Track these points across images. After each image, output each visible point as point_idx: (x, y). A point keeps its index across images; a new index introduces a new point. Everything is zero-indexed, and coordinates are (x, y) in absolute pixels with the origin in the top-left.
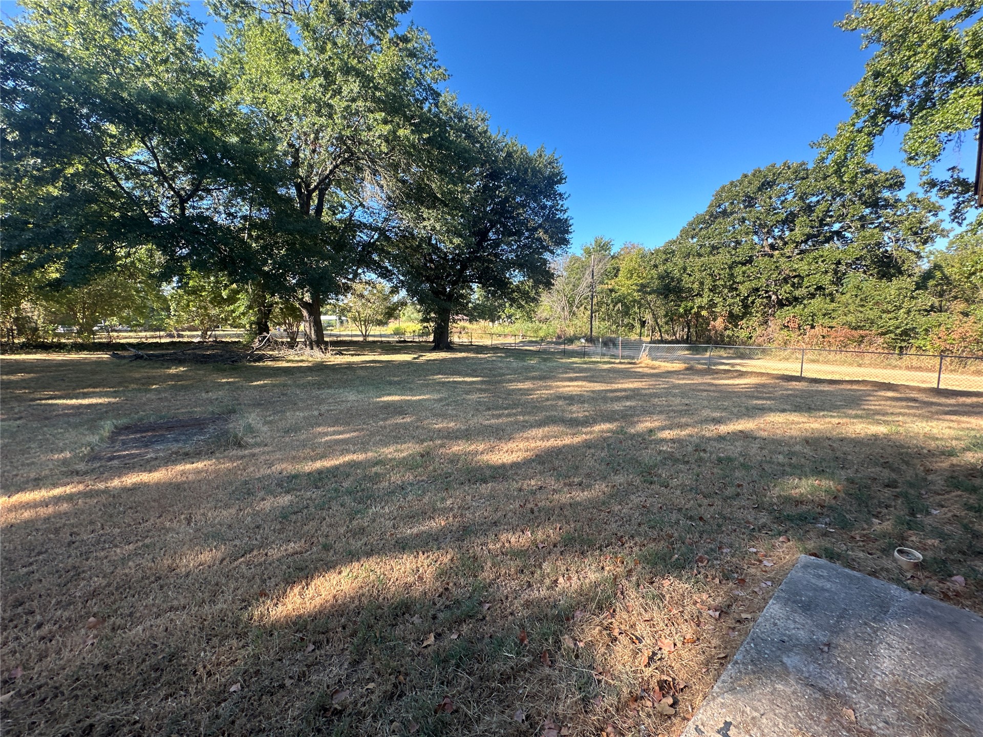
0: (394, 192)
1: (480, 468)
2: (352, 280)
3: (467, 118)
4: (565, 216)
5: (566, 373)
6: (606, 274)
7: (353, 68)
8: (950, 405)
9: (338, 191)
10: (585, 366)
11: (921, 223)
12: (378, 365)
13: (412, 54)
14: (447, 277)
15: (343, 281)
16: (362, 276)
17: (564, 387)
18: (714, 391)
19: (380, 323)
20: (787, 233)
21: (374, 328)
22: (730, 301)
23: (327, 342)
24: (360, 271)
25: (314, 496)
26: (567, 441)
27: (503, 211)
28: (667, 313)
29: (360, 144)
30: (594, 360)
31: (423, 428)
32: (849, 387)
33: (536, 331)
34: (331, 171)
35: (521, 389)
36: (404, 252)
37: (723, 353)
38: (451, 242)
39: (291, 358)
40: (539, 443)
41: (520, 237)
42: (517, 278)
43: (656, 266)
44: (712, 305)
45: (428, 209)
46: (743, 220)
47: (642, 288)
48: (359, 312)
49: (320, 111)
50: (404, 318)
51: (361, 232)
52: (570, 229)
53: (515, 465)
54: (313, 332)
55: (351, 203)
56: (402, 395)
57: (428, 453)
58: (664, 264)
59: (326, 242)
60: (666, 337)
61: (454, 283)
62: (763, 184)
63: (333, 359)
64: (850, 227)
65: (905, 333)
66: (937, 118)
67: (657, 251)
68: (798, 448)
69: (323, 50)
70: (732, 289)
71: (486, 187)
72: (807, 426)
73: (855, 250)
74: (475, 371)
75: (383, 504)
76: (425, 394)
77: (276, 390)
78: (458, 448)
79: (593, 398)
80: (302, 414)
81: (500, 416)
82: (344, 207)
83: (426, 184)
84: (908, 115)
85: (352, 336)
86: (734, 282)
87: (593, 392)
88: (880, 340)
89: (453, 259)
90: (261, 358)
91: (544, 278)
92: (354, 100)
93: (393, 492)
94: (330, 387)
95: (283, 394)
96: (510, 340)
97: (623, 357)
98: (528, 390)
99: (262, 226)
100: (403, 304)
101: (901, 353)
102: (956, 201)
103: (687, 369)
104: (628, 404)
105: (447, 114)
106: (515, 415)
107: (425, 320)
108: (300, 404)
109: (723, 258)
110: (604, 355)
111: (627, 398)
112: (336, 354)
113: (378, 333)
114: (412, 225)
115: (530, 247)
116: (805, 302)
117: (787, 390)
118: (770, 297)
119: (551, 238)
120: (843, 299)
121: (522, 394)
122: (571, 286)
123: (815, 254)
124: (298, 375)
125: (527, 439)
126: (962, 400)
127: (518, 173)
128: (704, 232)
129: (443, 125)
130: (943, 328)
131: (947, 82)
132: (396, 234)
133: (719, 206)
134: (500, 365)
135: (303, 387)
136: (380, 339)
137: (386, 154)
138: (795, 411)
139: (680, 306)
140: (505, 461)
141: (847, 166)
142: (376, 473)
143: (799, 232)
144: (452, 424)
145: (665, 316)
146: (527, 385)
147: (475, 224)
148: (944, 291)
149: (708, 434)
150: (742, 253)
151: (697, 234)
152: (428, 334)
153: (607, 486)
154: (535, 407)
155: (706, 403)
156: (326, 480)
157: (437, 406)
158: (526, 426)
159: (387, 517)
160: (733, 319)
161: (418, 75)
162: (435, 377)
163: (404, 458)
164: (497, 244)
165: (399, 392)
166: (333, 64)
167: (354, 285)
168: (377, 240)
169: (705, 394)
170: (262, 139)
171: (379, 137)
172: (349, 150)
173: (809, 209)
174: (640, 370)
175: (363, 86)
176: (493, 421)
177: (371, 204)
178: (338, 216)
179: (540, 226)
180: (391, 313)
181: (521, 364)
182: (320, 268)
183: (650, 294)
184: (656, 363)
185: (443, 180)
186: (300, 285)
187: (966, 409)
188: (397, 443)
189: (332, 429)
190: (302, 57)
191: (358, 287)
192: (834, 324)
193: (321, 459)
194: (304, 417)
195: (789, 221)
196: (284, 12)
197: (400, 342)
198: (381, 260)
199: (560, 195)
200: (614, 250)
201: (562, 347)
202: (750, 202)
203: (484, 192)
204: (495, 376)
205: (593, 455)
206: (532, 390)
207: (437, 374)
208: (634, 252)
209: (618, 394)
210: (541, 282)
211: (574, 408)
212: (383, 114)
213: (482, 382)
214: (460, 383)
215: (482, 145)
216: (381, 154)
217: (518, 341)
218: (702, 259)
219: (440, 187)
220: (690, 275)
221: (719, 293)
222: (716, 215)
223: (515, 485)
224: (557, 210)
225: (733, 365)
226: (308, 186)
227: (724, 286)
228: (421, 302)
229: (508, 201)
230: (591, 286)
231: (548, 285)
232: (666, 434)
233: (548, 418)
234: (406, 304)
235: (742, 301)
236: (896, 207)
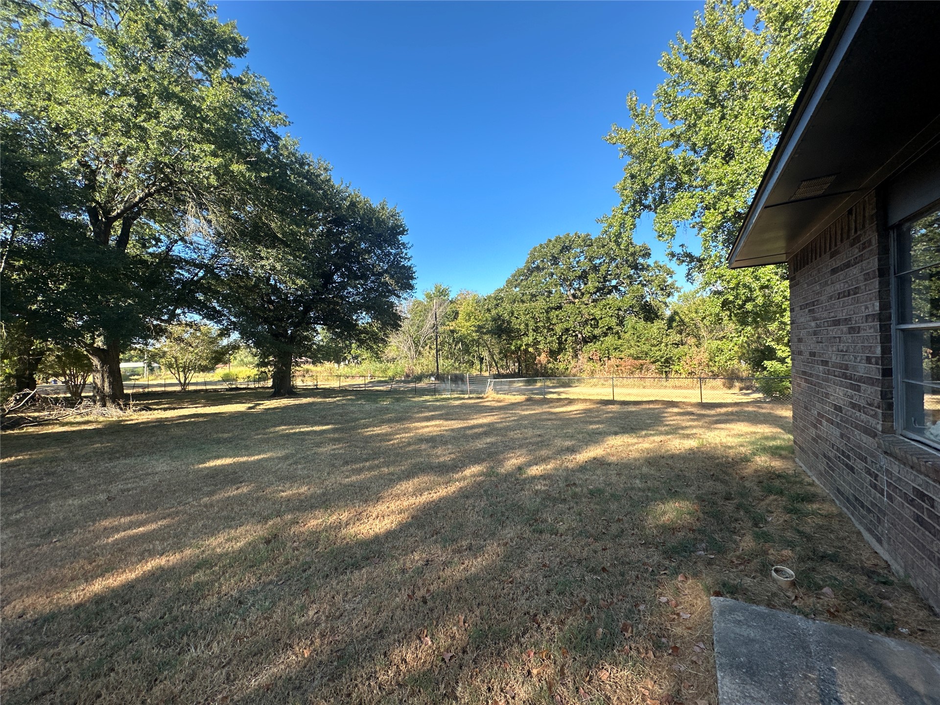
0: (223, 228)
1: (349, 547)
2: (168, 321)
3: (309, 165)
4: (409, 264)
5: (422, 412)
6: (446, 316)
7: (174, 95)
8: (713, 416)
9: (151, 223)
10: (438, 403)
11: (665, 282)
12: (201, 419)
13: (248, 95)
14: (288, 319)
15: (155, 323)
16: (182, 317)
17: (423, 427)
18: (555, 419)
19: (204, 369)
20: (582, 286)
21: (196, 374)
22: (549, 339)
23: (128, 395)
24: (178, 311)
25: (82, 651)
26: (442, 492)
27: (348, 255)
28: (501, 349)
29: (181, 174)
30: (444, 396)
31: (267, 499)
32: (647, 406)
33: (384, 371)
34: (141, 200)
35: (378, 435)
36: (237, 292)
37: (548, 383)
38: (294, 283)
39: (70, 419)
40: (412, 500)
41: (366, 281)
42: (364, 319)
43: (489, 310)
44: (536, 343)
45: (267, 248)
46: (552, 274)
47: (479, 329)
48: (176, 358)
49: (128, 132)
50: (236, 363)
51: (181, 268)
52: (415, 275)
53: (390, 535)
54: (106, 384)
55: (168, 237)
56: (235, 456)
57: (275, 536)
58: (496, 308)
59: (130, 278)
60: (502, 371)
61: (296, 325)
62: (563, 248)
63: (135, 416)
64: (623, 283)
65: (667, 361)
66: (671, 210)
67: (489, 297)
68: (645, 470)
69: (135, 69)
70: (550, 330)
71: (329, 230)
72: (640, 446)
73: (629, 300)
74: (324, 417)
75: (209, 638)
76: (264, 452)
77: (37, 469)
78: (315, 522)
79: (454, 438)
80: (77, 502)
81: (360, 471)
82: (158, 240)
83: (264, 224)
84: (653, 207)
85: (165, 385)
86: (551, 324)
87: (453, 430)
88: (653, 367)
89: (295, 301)
90: (17, 423)
91: (392, 321)
92: (176, 128)
93: (226, 612)
94: (128, 455)
95: (48, 474)
96: (360, 381)
97: (471, 392)
98: (386, 434)
99: (32, 254)
100: (235, 347)
101: (667, 377)
102: (687, 267)
103: (528, 400)
104: (488, 440)
105: (288, 157)
106: (378, 467)
107: (263, 364)
108: (77, 487)
109: (541, 304)
110: (452, 391)
111: (486, 434)
112: (140, 410)
113: (200, 380)
114: (247, 263)
115: (377, 291)
116: (602, 339)
117: (608, 413)
118: (576, 335)
119: (397, 282)
120: (627, 336)
121: (381, 441)
122: (415, 328)
123: (604, 302)
124: (79, 442)
125: (398, 496)
126: (719, 410)
127: (362, 222)
128: (524, 283)
129: (283, 167)
130: (688, 357)
131: (673, 188)
132: (227, 272)
133: (534, 263)
134: (352, 408)
135: (87, 458)
136: (204, 388)
137: (216, 188)
138: (624, 433)
139: (511, 344)
140: (377, 530)
141: (622, 238)
142: (197, 584)
143: (592, 285)
144: (303, 489)
145: (500, 353)
146: (384, 429)
147: (320, 266)
148: (682, 330)
149: (570, 466)
150: (554, 300)
151: (519, 284)
152: (265, 379)
153: (499, 545)
154: (396, 455)
155: (554, 432)
156: (109, 614)
157: (283, 465)
158: (393, 480)
159: (215, 663)
160: (553, 354)
161: (255, 116)
162: (278, 429)
163: (241, 550)
164: (343, 286)
165: (231, 453)
166: (148, 87)
167: (169, 328)
168: (202, 278)
169: (549, 423)
170: (37, 151)
171: (207, 169)
172: (167, 178)
173: (595, 269)
174: (488, 404)
175: (188, 115)
176: (354, 478)
177: (195, 239)
178: (151, 250)
179: (386, 271)
180: (219, 357)
181: (374, 406)
182: (121, 307)
183: (485, 334)
184: (502, 397)
185: (283, 220)
186: (89, 327)
187: (725, 418)
188: (230, 527)
189: (127, 519)
190: (104, 72)
191: (175, 329)
192: (622, 356)
193: (102, 575)
194: (81, 506)
195: (583, 277)
196: (82, 23)
197: (231, 389)
198: (207, 300)
199: (403, 244)
200: (452, 296)
201: (412, 385)
202: (555, 261)
203: (327, 236)
204: (347, 421)
205: (474, 506)
206: (390, 435)
207: (279, 425)
208: (470, 298)
209: (476, 430)
210: (388, 324)
211: (439, 451)
212: (213, 147)
213: (334, 431)
214: (308, 433)
215: (325, 192)
216: (209, 188)
217: (367, 382)
218: (525, 305)
219: (281, 227)
220: (517, 318)
221: (540, 333)
222: (532, 270)
223: (396, 566)
224: (402, 258)
225: (559, 393)
226: (107, 212)
227: (544, 327)
228: (257, 345)
229: (353, 247)
230: (435, 327)
231: (396, 326)
232: (535, 470)
233: (415, 466)
234: (238, 348)
235: (558, 339)
236: (649, 270)
